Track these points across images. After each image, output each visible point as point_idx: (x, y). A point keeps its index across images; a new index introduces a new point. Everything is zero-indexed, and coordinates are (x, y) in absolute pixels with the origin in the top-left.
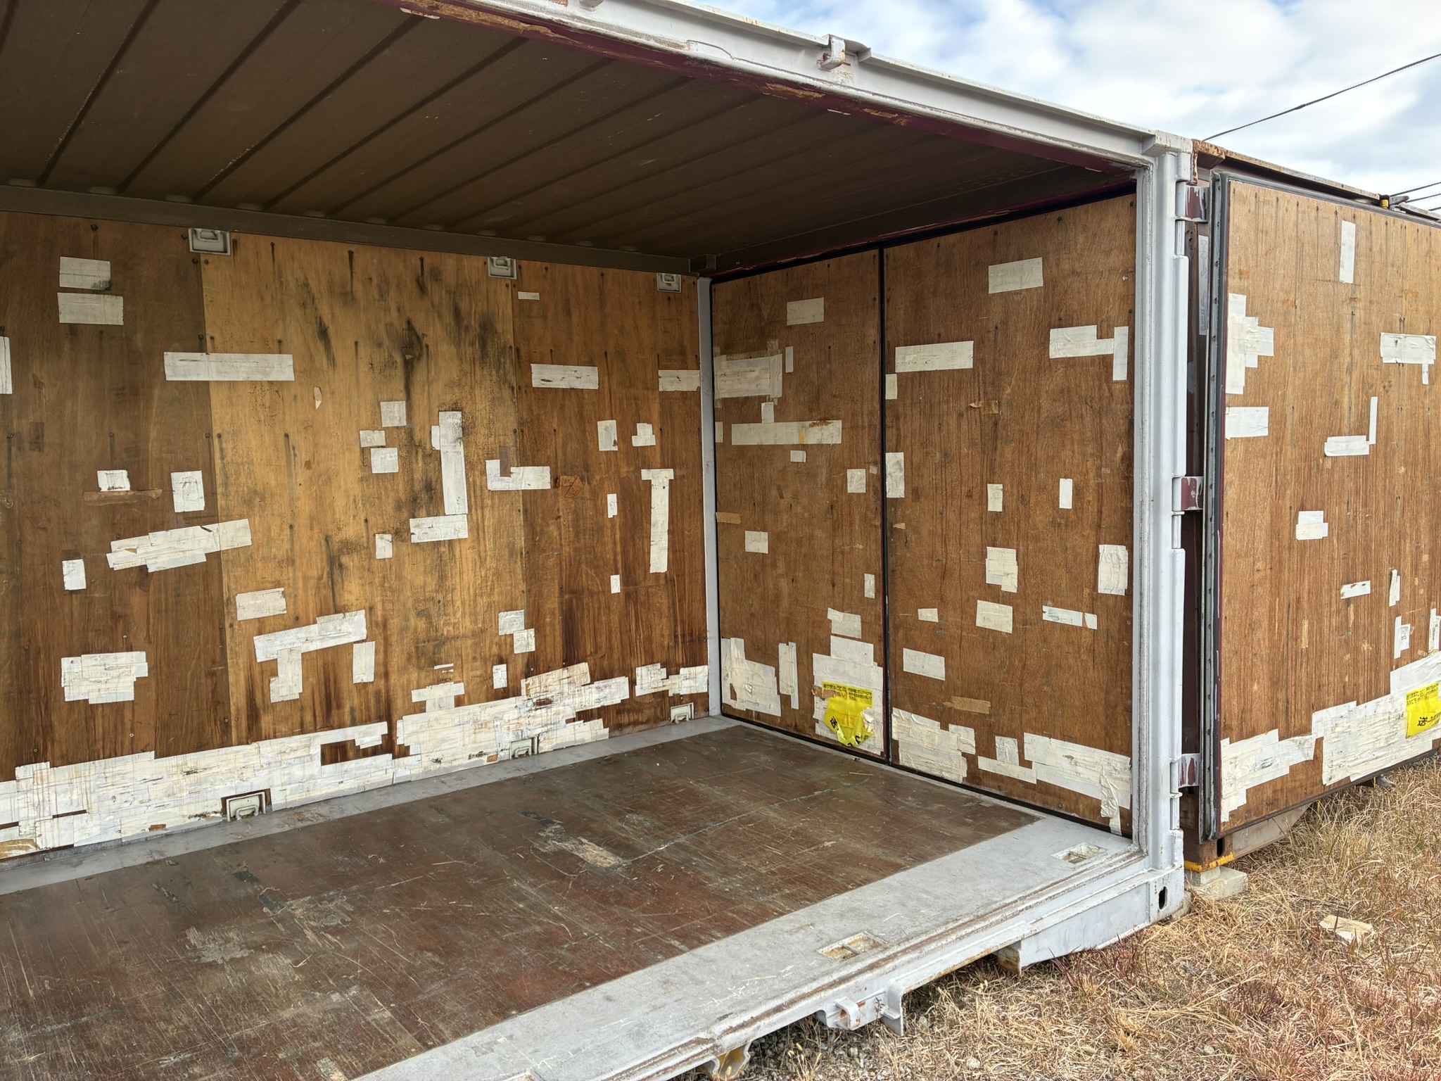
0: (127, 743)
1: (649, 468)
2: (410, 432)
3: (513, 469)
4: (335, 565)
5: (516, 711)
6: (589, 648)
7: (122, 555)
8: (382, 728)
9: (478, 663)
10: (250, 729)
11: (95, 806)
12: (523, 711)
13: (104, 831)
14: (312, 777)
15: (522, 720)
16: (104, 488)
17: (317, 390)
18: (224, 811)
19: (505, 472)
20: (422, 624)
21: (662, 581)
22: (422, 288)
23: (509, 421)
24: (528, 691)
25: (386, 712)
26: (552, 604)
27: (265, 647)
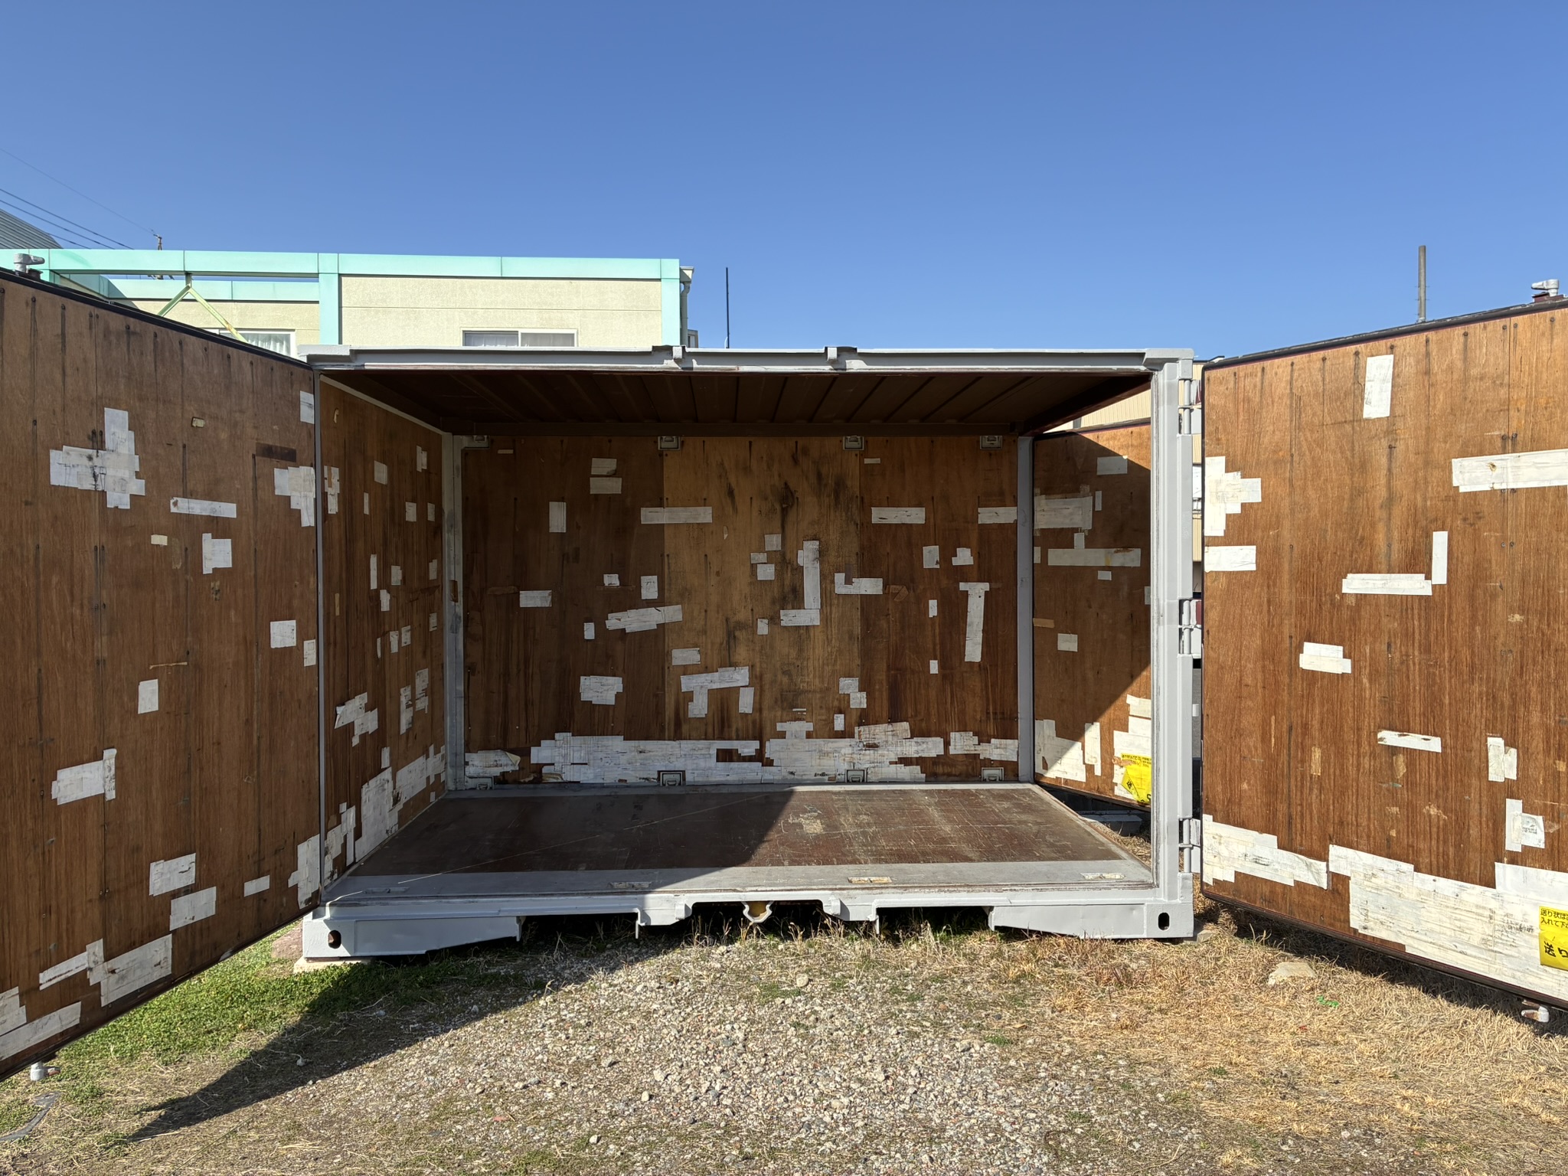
0: (610, 729)
1: (966, 581)
2: (783, 554)
3: (854, 580)
4: (731, 637)
5: (850, 748)
6: (910, 712)
7: (614, 622)
8: (756, 744)
9: (824, 711)
10: (675, 731)
11: (592, 762)
12: (855, 749)
13: (596, 777)
14: (710, 768)
15: (854, 756)
16: (606, 584)
17: (725, 528)
18: (658, 779)
19: (848, 581)
20: (785, 680)
21: (976, 669)
22: (795, 460)
23: (853, 545)
24: (860, 736)
25: (760, 736)
26: (881, 676)
27: (687, 683)
